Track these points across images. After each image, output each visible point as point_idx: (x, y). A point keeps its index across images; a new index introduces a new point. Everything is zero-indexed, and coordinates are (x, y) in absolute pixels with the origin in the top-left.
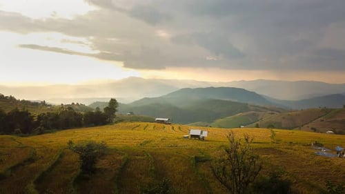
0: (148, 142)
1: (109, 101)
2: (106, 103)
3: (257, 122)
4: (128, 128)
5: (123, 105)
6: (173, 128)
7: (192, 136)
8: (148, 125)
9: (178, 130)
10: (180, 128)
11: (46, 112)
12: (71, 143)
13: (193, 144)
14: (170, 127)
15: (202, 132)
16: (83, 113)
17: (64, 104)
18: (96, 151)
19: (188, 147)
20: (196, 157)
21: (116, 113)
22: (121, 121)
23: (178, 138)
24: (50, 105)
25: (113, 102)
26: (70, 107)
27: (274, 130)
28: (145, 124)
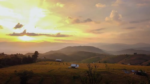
0: (52, 70)
1: (34, 52)
2: (33, 53)
3: (100, 61)
4: (43, 64)
5: (41, 54)
6: (64, 64)
7: (72, 67)
8: (52, 63)
9: (66, 64)
10: (67, 64)
11: (4, 58)
12: (16, 71)
13: (72, 71)
14: (63, 63)
15: (76, 65)
16: (22, 58)
17: (13, 54)
18: (27, 75)
19: (70, 72)
20: (74, 76)
21: (38, 58)
22: (40, 61)
23: (66, 68)
24: (6, 55)
25: (36, 52)
26: (16, 55)
27: (107, 64)
28: (51, 62)
